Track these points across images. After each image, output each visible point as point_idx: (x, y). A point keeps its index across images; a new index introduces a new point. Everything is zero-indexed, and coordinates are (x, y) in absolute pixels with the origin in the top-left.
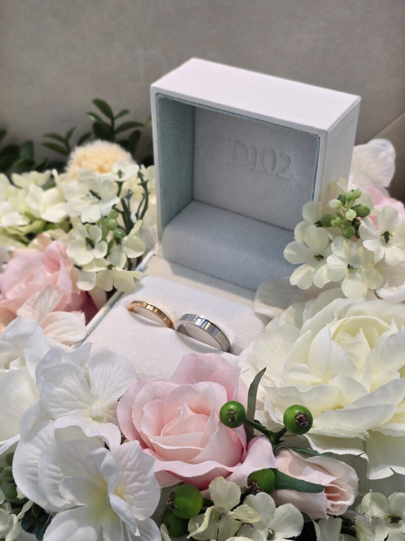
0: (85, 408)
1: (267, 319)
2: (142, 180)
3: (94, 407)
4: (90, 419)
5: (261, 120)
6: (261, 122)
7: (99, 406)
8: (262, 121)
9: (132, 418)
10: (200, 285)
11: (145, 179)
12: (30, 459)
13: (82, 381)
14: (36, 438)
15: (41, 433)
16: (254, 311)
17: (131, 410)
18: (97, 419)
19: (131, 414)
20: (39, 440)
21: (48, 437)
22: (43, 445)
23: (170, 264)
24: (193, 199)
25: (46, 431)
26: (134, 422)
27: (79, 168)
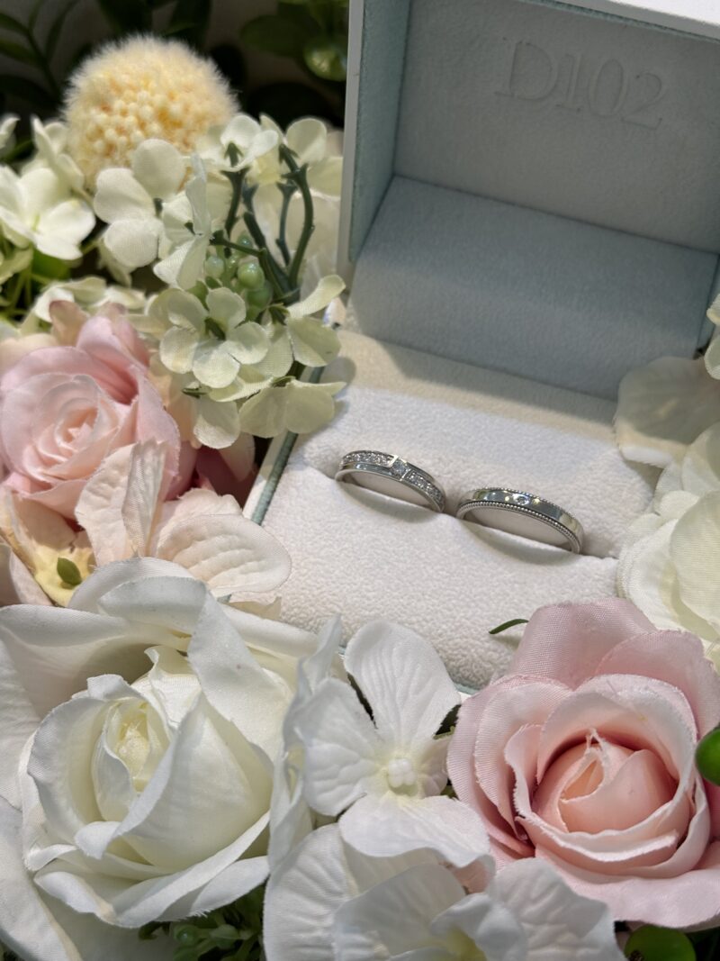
0: (373, 772)
1: (652, 474)
3: (393, 766)
4: (389, 794)
5: (656, 25)
6: (656, 29)
7: (403, 762)
8: (660, 27)
9: (477, 779)
10: (478, 398)
12: (301, 930)
13: (357, 713)
14: (294, 873)
15: (305, 860)
16: (621, 453)
17: (472, 761)
18: (403, 790)
19: (473, 770)
20: (308, 882)
21: (331, 873)
22: (322, 893)
23: (385, 347)
24: (394, 175)
25: (317, 858)
26: (483, 786)
27: (105, 116)
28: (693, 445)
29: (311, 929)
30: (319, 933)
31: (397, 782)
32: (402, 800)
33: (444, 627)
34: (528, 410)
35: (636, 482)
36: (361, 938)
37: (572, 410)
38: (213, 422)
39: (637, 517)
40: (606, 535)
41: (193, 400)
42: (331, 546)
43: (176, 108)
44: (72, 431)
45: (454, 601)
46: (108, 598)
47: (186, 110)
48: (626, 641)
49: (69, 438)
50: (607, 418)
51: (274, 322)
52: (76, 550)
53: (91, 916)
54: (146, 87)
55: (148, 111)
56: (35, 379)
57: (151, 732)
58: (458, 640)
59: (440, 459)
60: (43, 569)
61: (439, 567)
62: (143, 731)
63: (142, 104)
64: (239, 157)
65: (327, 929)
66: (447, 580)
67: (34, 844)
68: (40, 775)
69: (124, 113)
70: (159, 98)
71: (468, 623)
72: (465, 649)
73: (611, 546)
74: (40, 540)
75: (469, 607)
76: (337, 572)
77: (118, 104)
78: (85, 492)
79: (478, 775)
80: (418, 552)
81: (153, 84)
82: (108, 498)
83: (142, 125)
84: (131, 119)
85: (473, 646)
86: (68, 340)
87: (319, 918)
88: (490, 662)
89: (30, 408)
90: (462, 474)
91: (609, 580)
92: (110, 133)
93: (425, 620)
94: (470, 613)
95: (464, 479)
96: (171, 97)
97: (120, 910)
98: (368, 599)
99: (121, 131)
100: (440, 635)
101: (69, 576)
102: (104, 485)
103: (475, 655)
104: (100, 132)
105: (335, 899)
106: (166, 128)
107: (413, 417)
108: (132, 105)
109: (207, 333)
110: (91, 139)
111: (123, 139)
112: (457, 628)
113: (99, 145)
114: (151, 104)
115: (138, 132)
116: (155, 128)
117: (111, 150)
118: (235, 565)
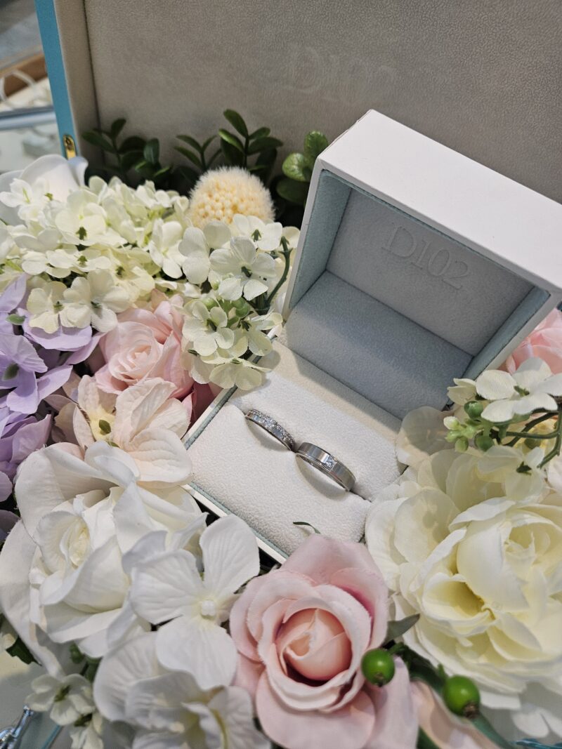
0: (194, 604)
1: (403, 468)
2: (285, 247)
3: (205, 604)
7: (211, 603)
11: (289, 247)
12: (116, 683)
17: (247, 611)
19: (246, 616)
21: (141, 661)
25: (136, 649)
27: (208, 198)
30: (123, 688)
33: (273, 513)
39: (389, 484)
41: (192, 356)
43: (242, 206)
44: (136, 354)
45: (282, 502)
47: (247, 209)
49: (134, 357)
51: (243, 327)
54: (232, 192)
55: (228, 204)
58: (277, 522)
59: (299, 424)
61: (280, 481)
63: (227, 199)
65: (128, 687)
66: (282, 489)
69: (217, 201)
70: (236, 200)
71: (286, 516)
72: (280, 528)
75: (288, 507)
76: (230, 467)
77: (216, 195)
79: (248, 619)
80: (272, 470)
81: (235, 192)
83: (223, 209)
84: (219, 205)
85: (283, 528)
87: (127, 680)
88: (289, 539)
90: (308, 435)
92: (208, 208)
93: (265, 507)
94: (288, 511)
96: (242, 200)
98: (241, 487)
99: (213, 208)
100: (269, 517)
103: (283, 533)
104: (203, 206)
108: (222, 198)
109: (208, 325)
110: (200, 208)
111: (213, 212)
112: (278, 517)
113: (202, 211)
114: (231, 201)
115: (221, 212)
116: (229, 212)
117: (206, 215)
118: (167, 459)
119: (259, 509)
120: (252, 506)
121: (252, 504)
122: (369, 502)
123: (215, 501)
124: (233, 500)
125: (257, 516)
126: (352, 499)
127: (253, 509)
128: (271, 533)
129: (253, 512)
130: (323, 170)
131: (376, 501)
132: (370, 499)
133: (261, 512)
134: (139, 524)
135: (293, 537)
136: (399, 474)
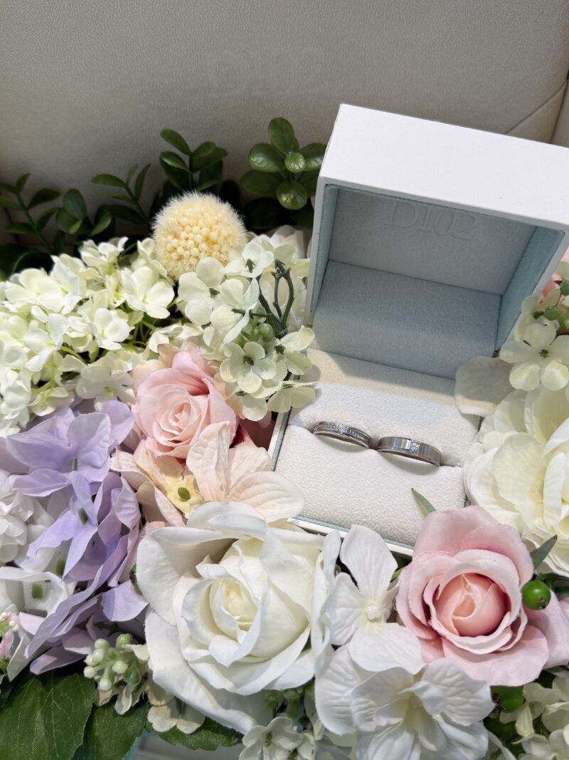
0: (360, 614)
3: (369, 609)
4: (369, 624)
9: (410, 609)
10: (384, 385)
12: (334, 698)
13: (351, 587)
14: (329, 671)
15: (334, 665)
16: (459, 411)
17: (407, 601)
18: (376, 620)
19: (408, 605)
20: (335, 675)
21: (347, 670)
22: (343, 680)
23: (333, 357)
24: (328, 260)
25: (340, 663)
26: (413, 612)
27: (176, 240)
28: (499, 406)
29: (338, 698)
30: (343, 700)
31: (372, 618)
32: (375, 625)
33: (378, 512)
34: (411, 391)
35: (468, 427)
36: (362, 699)
37: (432, 389)
38: (250, 406)
39: (471, 445)
40: (456, 456)
41: (240, 397)
42: (316, 471)
43: (214, 235)
44: (177, 416)
45: (382, 498)
46: (212, 521)
47: (219, 236)
48: (478, 529)
49: (177, 420)
50: (451, 392)
51: (277, 352)
52: (185, 477)
53: (224, 690)
54: (197, 225)
55: (199, 238)
56: (156, 389)
57: (243, 595)
58: (386, 518)
59: (368, 420)
60: (170, 491)
61: (372, 480)
62: (239, 593)
63: (196, 234)
64: (253, 266)
65: (347, 697)
66: (377, 486)
67: (186, 645)
68: (188, 618)
69: (187, 239)
70: (205, 230)
71: (390, 509)
72: (390, 522)
73: (459, 461)
74: (167, 474)
76: (321, 486)
77: (183, 235)
78: (190, 452)
79: (411, 607)
80: (361, 472)
81: (200, 222)
82: (202, 454)
83: (197, 246)
84: (190, 243)
85: (394, 521)
86: (169, 364)
87: (343, 692)
88: (403, 528)
89: (154, 404)
90: (380, 427)
91: (459, 480)
92: (180, 250)
93: (368, 508)
94: (391, 503)
95: (381, 430)
96: (211, 229)
97: (237, 686)
98: (338, 499)
99: (185, 249)
100: (377, 516)
101: (184, 495)
102: (200, 448)
103: (395, 526)
104: (174, 249)
105: (350, 683)
106: (209, 245)
107: (352, 398)
108: (191, 235)
109: (244, 362)
110: (170, 252)
111: (187, 252)
112: (384, 513)
113: (174, 255)
114: (201, 234)
115: (195, 249)
116: (204, 246)
117: (180, 258)
118: (275, 499)
119: (364, 512)
120: (356, 512)
121: (356, 510)
122: (459, 468)
123: (319, 522)
124: (335, 513)
125: (365, 520)
126: (443, 471)
127: (359, 515)
128: (383, 530)
129: (360, 517)
130: (327, 185)
131: (466, 465)
132: (459, 464)
133: (367, 514)
134: (285, 562)
135: (406, 525)
136: (476, 431)
